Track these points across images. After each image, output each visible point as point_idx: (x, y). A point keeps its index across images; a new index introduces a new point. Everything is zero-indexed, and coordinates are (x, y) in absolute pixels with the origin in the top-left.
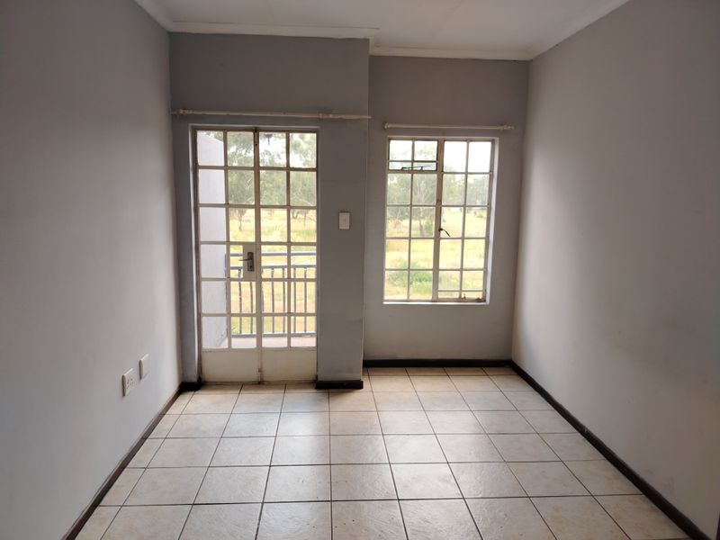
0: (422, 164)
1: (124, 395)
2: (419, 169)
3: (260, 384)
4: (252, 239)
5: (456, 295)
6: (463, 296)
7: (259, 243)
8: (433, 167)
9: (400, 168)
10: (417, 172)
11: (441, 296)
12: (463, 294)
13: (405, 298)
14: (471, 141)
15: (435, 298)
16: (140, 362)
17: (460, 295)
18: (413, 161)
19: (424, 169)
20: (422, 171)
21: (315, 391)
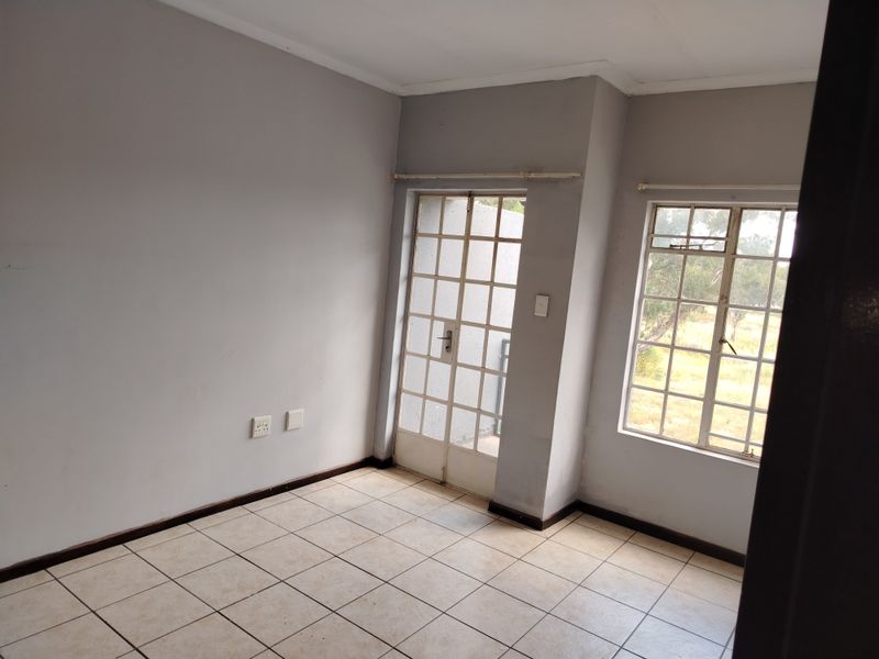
0: (700, 241)
1: (251, 436)
2: (697, 248)
3: (442, 484)
4: (453, 317)
5: (740, 448)
6: (750, 452)
7: (459, 322)
8: (720, 246)
9: (668, 246)
10: (694, 252)
11: (713, 442)
12: (751, 447)
13: (657, 432)
14: (787, 210)
15: (703, 445)
16: (287, 414)
17: (747, 449)
18: (688, 237)
19: (704, 248)
20: (701, 252)
21: (485, 511)
